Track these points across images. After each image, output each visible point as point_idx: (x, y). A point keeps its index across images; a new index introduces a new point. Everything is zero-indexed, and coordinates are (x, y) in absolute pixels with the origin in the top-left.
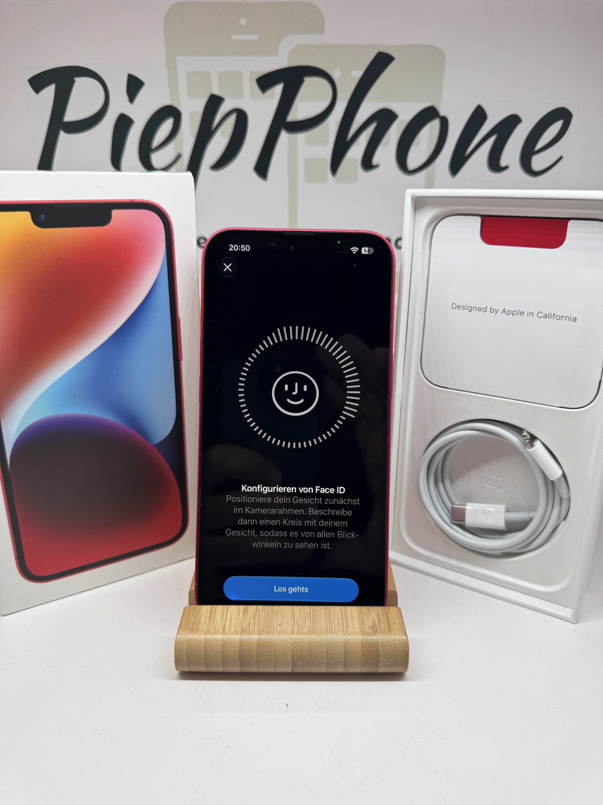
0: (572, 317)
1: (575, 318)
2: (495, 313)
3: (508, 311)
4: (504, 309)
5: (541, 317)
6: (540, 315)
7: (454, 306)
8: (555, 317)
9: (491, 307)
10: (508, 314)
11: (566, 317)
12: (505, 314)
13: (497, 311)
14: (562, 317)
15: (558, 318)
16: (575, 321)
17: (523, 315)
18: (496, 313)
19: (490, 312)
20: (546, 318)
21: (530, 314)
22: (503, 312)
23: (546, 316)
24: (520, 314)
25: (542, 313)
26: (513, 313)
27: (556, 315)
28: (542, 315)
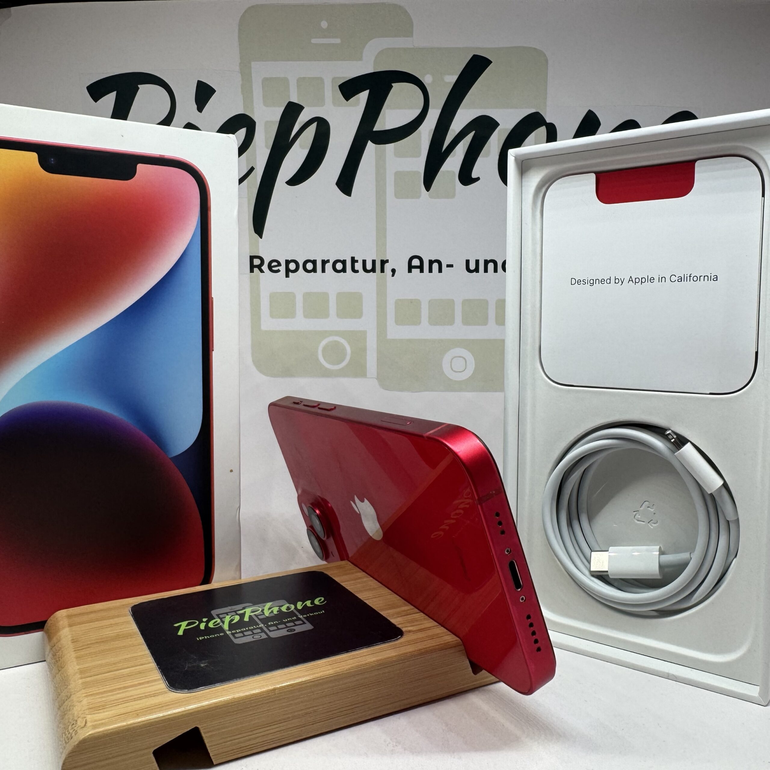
0: (712, 275)
1: (716, 277)
2: (620, 282)
3: (636, 279)
4: (631, 277)
5: (676, 280)
6: (673, 278)
7: (573, 281)
8: (692, 278)
9: (615, 277)
10: (635, 282)
11: (704, 276)
12: (633, 283)
13: (622, 281)
14: (700, 277)
15: (695, 279)
16: (717, 280)
17: (654, 282)
18: (622, 283)
19: (615, 283)
20: (681, 281)
21: (662, 279)
22: (629, 280)
23: (681, 279)
24: (650, 280)
25: (676, 276)
26: (642, 281)
27: (692, 276)
28: (676, 279)
